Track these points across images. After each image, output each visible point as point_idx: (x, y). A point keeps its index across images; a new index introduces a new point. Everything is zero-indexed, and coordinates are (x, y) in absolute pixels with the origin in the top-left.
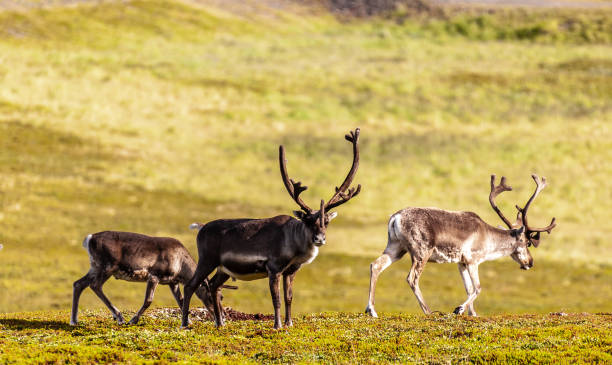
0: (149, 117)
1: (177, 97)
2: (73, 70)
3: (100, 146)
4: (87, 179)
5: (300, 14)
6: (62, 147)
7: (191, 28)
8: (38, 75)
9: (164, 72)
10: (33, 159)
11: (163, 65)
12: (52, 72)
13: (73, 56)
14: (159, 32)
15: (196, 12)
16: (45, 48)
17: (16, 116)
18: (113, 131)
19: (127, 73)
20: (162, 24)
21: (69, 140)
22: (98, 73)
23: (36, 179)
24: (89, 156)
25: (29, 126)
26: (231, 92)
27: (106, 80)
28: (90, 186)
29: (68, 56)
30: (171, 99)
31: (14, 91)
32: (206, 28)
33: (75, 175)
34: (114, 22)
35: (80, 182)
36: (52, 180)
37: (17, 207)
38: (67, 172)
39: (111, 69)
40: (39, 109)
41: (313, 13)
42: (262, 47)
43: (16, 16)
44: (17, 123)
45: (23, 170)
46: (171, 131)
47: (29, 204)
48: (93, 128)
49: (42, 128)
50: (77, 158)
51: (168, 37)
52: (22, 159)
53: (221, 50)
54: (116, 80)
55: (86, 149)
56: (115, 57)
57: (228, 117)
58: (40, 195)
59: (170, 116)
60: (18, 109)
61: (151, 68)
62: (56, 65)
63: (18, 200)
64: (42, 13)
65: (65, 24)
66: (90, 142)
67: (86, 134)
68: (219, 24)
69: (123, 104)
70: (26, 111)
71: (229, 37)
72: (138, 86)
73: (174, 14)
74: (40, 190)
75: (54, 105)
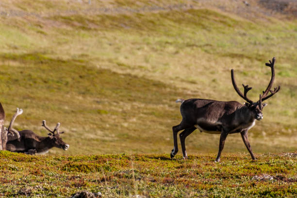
0: (202, 73)
1: (216, 63)
2: (158, 47)
3: (175, 88)
4: (170, 106)
5: (281, 19)
6: (155, 89)
7: (221, 25)
8: (139, 49)
9: (208, 48)
10: (140, 95)
11: (207, 45)
12: (146, 48)
13: (157, 39)
14: (204, 27)
15: (224, 17)
16: (141, 35)
17: (129, 71)
18: (182, 81)
19: (188, 49)
20: (206, 23)
21: (158, 85)
22: (171, 49)
23: (143, 105)
24: (170, 94)
25: (136, 77)
26: (246, 61)
27: (177, 53)
28: (172, 110)
29: (154, 39)
30: (213, 64)
31: (126, 58)
32: (230, 26)
33: (163, 104)
34: (179, 21)
35: (167, 107)
36: (151, 106)
37: (134, 120)
38: (159, 102)
39: (179, 47)
40: (140, 67)
41: (289, 19)
42: (261, 37)
43: (125, 17)
44: (129, 75)
45: (135, 100)
46: (214, 81)
47: (140, 118)
48: (171, 79)
49: (143, 78)
50: (163, 94)
51: (209, 31)
52: (133, 94)
53: (239, 38)
54: (182, 53)
55: (168, 90)
56: (180, 41)
57: (245, 74)
58: (145, 114)
59: (212, 73)
60: (129, 67)
61: (200, 46)
62: (148, 44)
63: (134, 116)
64: (139, 16)
65: (152, 22)
66: (170, 86)
67: (168, 82)
68: (237, 23)
69: (186, 66)
70: (134, 69)
71: (243, 31)
72: (194, 56)
73: (211, 17)
74: (145, 111)
75: (149, 66)
